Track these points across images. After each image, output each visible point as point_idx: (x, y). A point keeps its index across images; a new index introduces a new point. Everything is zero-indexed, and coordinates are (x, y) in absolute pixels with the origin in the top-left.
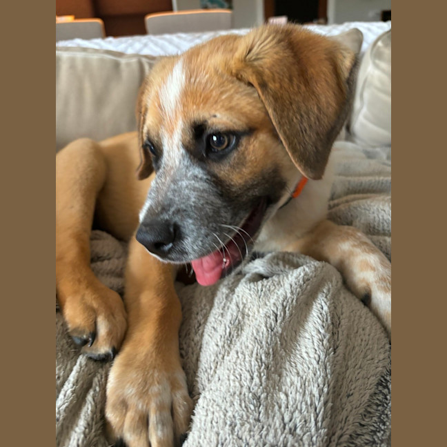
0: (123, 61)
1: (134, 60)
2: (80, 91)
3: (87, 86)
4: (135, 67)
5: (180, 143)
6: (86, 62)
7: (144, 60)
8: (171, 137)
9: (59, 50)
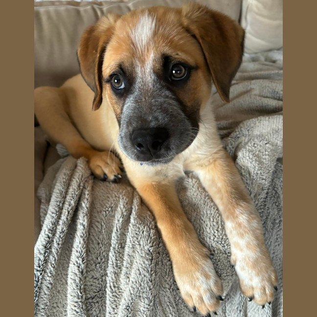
0: (81, 9)
1: (89, 7)
2: (59, 35)
3: (62, 30)
4: (91, 12)
5: (152, 71)
6: (58, 13)
7: (95, 6)
8: (143, 66)
9: (36, 6)
